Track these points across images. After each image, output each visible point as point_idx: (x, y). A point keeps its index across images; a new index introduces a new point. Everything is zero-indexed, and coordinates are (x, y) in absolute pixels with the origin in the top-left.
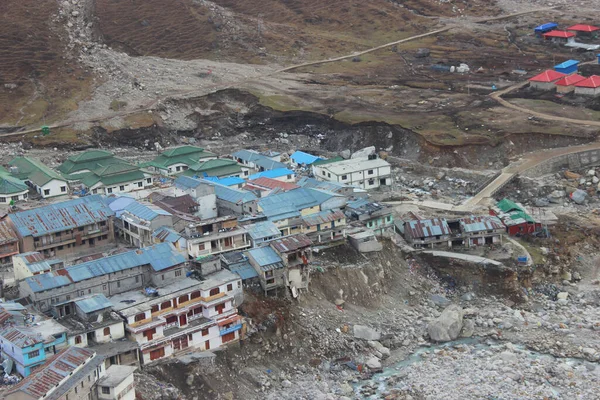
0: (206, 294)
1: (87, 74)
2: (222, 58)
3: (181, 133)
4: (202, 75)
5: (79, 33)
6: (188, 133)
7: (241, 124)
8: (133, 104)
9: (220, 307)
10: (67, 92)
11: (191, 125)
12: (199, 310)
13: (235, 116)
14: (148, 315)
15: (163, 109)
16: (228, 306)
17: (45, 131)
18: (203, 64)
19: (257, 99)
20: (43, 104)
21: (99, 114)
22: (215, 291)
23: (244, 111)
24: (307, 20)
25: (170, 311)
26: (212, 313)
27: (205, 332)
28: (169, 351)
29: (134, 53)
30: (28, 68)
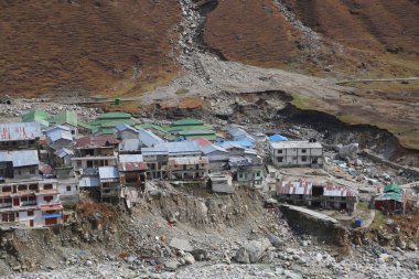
0: (41, 188)
1: (176, 68)
2: (295, 70)
3: (219, 116)
4: (263, 79)
5: (188, 40)
6: (225, 117)
8: (193, 92)
9: (49, 198)
11: (229, 111)
12: (33, 198)
13: (270, 110)
16: (55, 199)
17: (117, 103)
19: (292, 99)
20: (132, 85)
22: (48, 187)
23: (280, 108)
24: (388, 50)
27: (31, 213)
30: (136, 60)
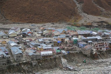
0: (104, 43)
1: (81, 16)
2: (102, 16)
3: (95, 27)
4: (99, 19)
5: (79, 10)
6: (97, 27)
7: (105, 27)
8: (88, 22)
9: (106, 45)
10: (78, 19)
11: (97, 26)
12: (103, 45)
13: (104, 25)
14: (97, 44)
15: (93, 23)
16: (107, 45)
17: (75, 24)
18: (99, 17)
19: (108, 23)
20: (74, 20)
21: (83, 22)
22: (106, 43)
23: (106, 25)
25: (100, 44)
26: (105, 46)
27: (104, 48)
28: (99, 49)
29: (88, 14)
30: (72, 15)
